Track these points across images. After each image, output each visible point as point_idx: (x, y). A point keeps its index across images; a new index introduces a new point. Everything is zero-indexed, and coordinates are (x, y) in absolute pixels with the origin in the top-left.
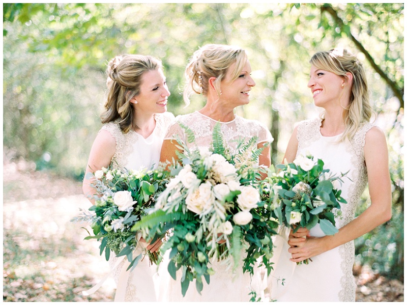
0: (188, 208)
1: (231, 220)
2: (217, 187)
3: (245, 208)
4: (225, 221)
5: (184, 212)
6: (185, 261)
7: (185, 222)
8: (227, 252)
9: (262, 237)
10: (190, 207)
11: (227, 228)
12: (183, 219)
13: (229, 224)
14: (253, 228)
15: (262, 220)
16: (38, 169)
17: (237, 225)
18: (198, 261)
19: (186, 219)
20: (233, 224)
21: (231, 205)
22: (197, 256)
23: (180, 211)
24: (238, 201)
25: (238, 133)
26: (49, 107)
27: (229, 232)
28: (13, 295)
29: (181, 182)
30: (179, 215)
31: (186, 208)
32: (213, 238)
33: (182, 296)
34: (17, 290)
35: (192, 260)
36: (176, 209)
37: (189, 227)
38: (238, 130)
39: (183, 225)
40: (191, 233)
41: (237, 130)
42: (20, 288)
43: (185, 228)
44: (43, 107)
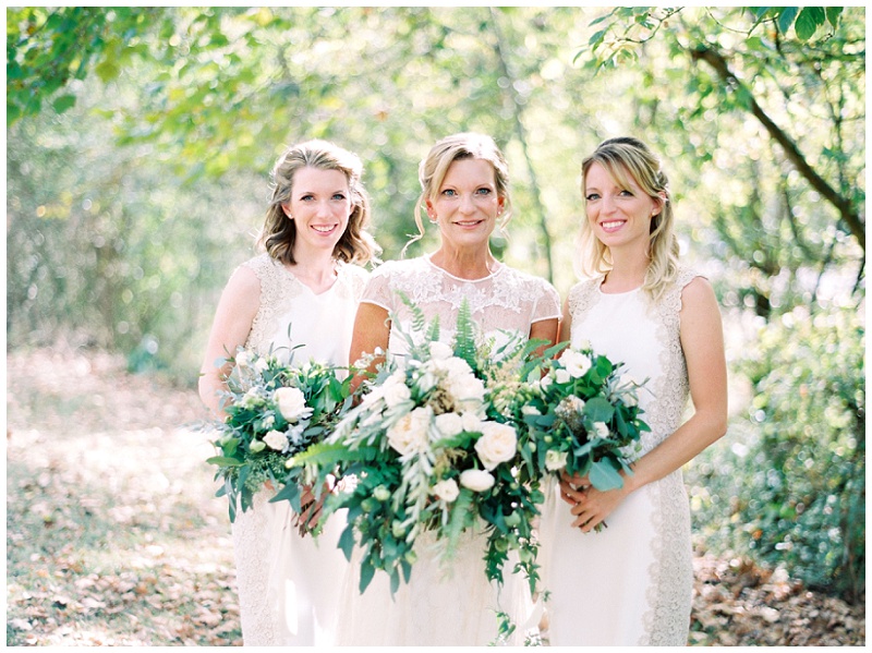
0: (391, 443)
1: (457, 479)
2: (443, 418)
3: (489, 461)
4: (446, 476)
5: (382, 450)
6: (372, 532)
7: (383, 465)
8: (441, 531)
9: (508, 512)
10: (393, 442)
11: (447, 491)
12: (379, 459)
13: (452, 484)
14: (498, 495)
15: (513, 486)
16: (132, 370)
17: (467, 489)
18: (393, 536)
19: (386, 460)
20: (460, 486)
21: (460, 453)
22: (391, 527)
23: (377, 445)
24: (477, 447)
25: (494, 301)
26: (157, 244)
27: (452, 498)
28: (80, 602)
29: (383, 398)
30: (374, 451)
31: (387, 443)
32: (418, 504)
33: (359, 592)
34: (86, 593)
35: (384, 531)
36: (370, 442)
37: (388, 475)
38: (496, 295)
39: (379, 468)
40: (388, 485)
41: (492, 295)
42: (93, 589)
43: (380, 474)
44: (145, 244)
